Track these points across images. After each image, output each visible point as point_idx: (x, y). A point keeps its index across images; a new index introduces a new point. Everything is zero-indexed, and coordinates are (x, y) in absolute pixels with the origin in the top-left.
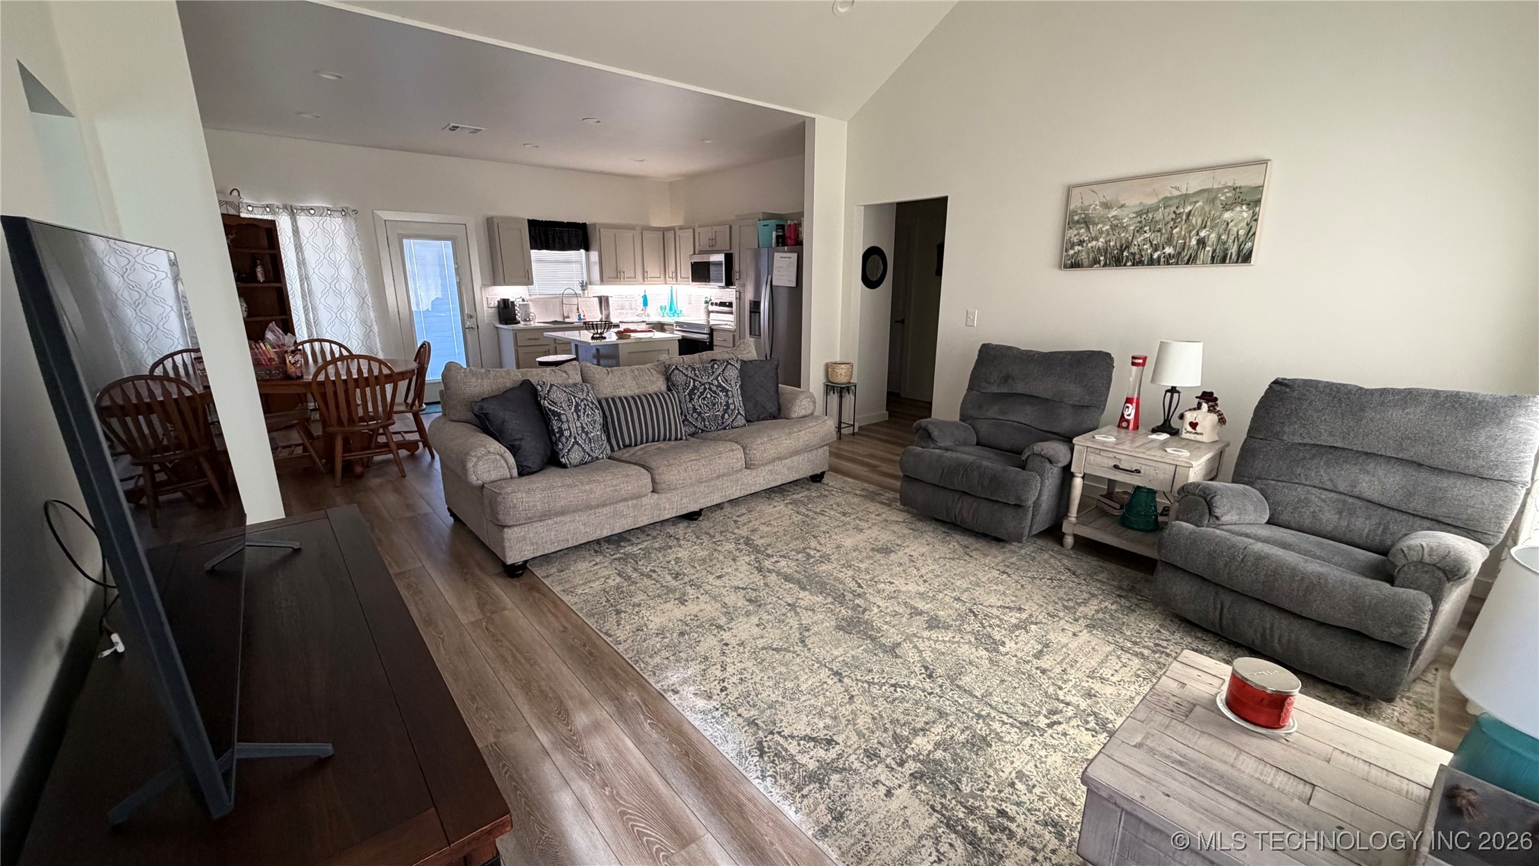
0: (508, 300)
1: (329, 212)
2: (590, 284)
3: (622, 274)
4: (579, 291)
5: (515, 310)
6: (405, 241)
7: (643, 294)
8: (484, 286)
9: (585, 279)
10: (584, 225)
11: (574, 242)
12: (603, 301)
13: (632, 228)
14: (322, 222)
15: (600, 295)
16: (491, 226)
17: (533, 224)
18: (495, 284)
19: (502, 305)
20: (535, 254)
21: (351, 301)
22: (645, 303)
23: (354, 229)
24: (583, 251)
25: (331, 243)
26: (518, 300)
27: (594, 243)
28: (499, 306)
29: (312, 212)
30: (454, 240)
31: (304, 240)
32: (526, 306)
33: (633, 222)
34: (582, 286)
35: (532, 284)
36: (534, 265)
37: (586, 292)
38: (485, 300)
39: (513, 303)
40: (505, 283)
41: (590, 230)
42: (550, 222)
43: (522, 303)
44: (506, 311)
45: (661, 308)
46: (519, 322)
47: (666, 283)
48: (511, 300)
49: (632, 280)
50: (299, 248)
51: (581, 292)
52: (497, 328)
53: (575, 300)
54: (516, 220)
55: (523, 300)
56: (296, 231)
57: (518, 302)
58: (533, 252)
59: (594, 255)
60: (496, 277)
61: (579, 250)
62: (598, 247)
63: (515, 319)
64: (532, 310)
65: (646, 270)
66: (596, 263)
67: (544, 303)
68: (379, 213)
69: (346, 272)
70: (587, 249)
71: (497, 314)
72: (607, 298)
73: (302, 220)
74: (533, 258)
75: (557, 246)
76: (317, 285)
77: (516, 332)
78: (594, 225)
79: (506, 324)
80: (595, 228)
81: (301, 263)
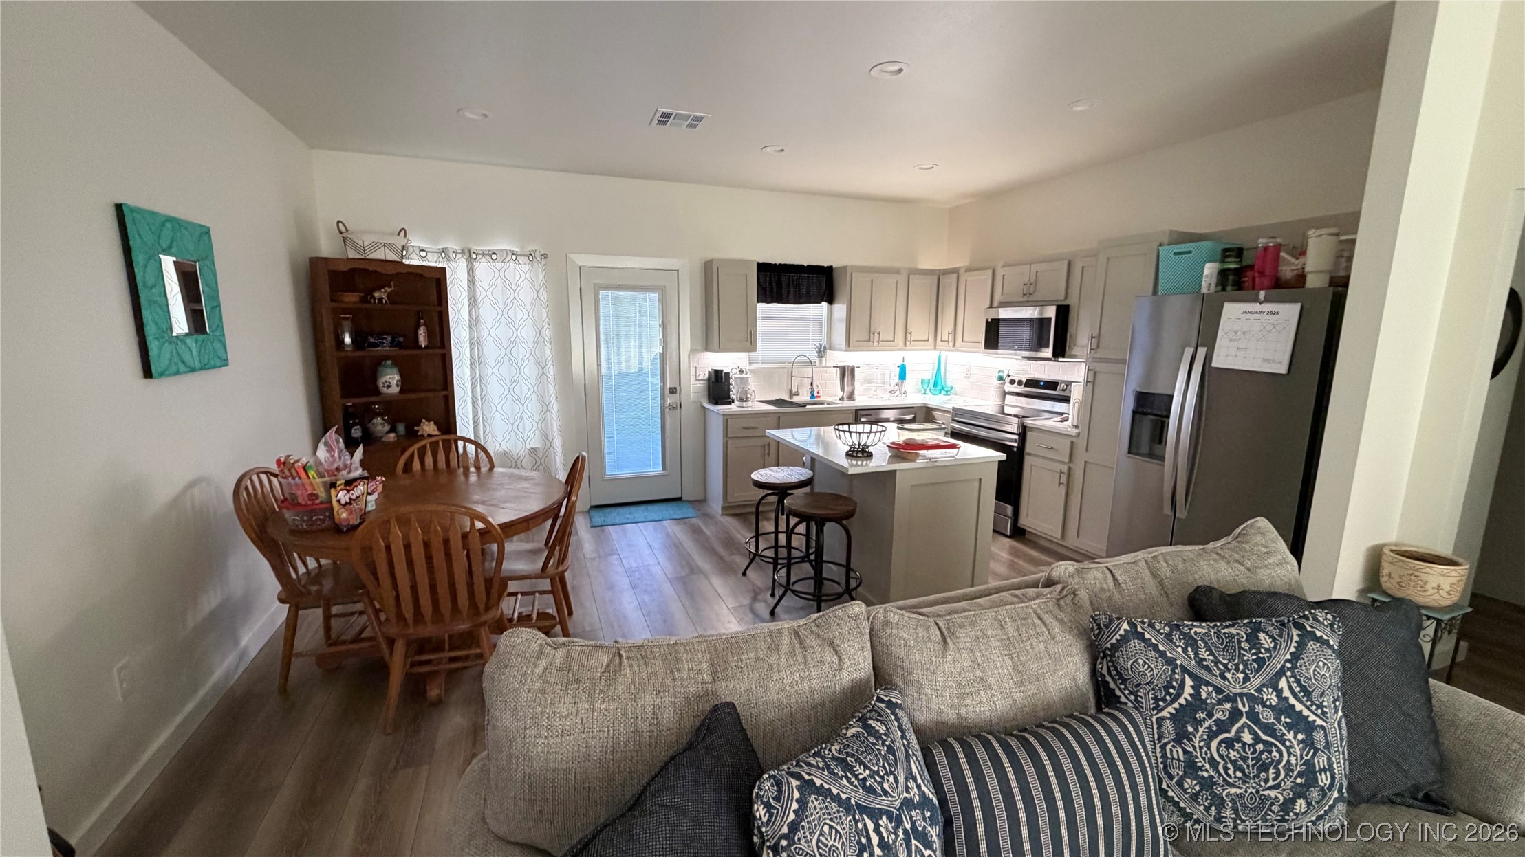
0: (722, 371)
1: (514, 257)
2: (830, 349)
3: (876, 335)
4: (815, 359)
5: (729, 384)
6: (602, 293)
7: (900, 363)
8: (694, 351)
9: (824, 342)
10: (830, 268)
11: (813, 292)
12: (846, 373)
13: (897, 271)
14: (503, 270)
15: (843, 364)
16: (710, 272)
17: (763, 268)
18: (707, 348)
19: (713, 379)
20: (763, 309)
21: (529, 371)
22: (902, 376)
23: (541, 277)
24: (824, 304)
25: (512, 297)
26: (734, 371)
27: (841, 292)
28: (709, 379)
29: (494, 257)
30: (662, 290)
31: (480, 292)
32: (744, 381)
33: (897, 265)
34: (819, 352)
35: (754, 349)
36: (759, 323)
37: (824, 359)
38: (692, 370)
39: (727, 374)
40: (720, 349)
41: (837, 276)
42: (785, 265)
43: (739, 376)
44: (718, 386)
45: (923, 382)
46: (733, 402)
47: (935, 349)
48: (726, 371)
49: (889, 344)
50: (473, 302)
51: (817, 360)
52: (705, 408)
53: (808, 371)
54: (743, 263)
55: (741, 372)
56: (472, 281)
57: (734, 375)
58: (760, 306)
59: (840, 309)
60: (708, 340)
61: (820, 303)
62: (846, 298)
63: (729, 397)
64: (752, 385)
65: (909, 330)
66: (841, 320)
67: (767, 375)
68: (572, 256)
69: (527, 333)
70: (831, 301)
71: (706, 390)
72: (852, 370)
73: (483, 268)
74: (759, 314)
75: (791, 297)
76: (491, 351)
77: (727, 418)
78: (845, 268)
79: (717, 404)
80: (846, 272)
81: (474, 322)
